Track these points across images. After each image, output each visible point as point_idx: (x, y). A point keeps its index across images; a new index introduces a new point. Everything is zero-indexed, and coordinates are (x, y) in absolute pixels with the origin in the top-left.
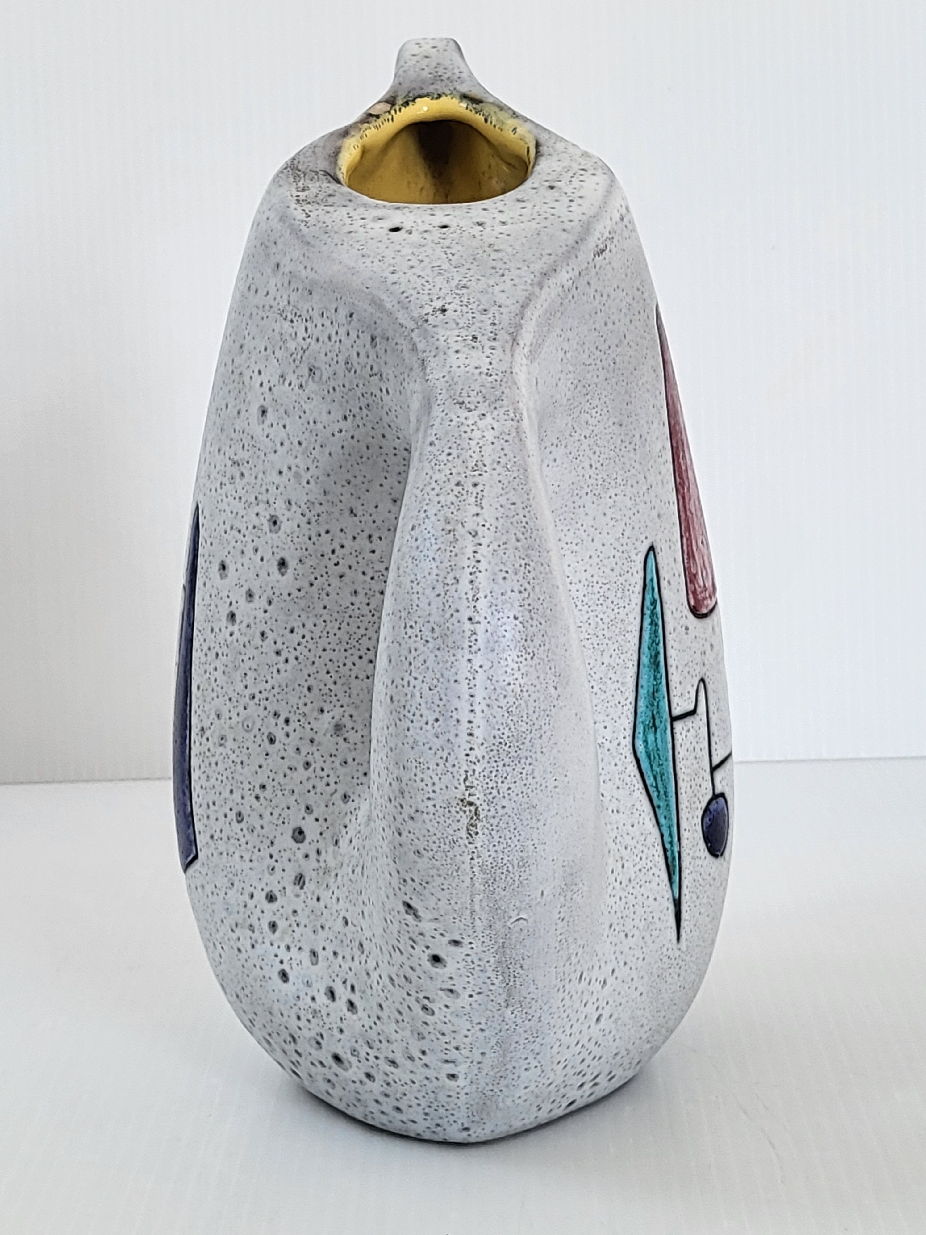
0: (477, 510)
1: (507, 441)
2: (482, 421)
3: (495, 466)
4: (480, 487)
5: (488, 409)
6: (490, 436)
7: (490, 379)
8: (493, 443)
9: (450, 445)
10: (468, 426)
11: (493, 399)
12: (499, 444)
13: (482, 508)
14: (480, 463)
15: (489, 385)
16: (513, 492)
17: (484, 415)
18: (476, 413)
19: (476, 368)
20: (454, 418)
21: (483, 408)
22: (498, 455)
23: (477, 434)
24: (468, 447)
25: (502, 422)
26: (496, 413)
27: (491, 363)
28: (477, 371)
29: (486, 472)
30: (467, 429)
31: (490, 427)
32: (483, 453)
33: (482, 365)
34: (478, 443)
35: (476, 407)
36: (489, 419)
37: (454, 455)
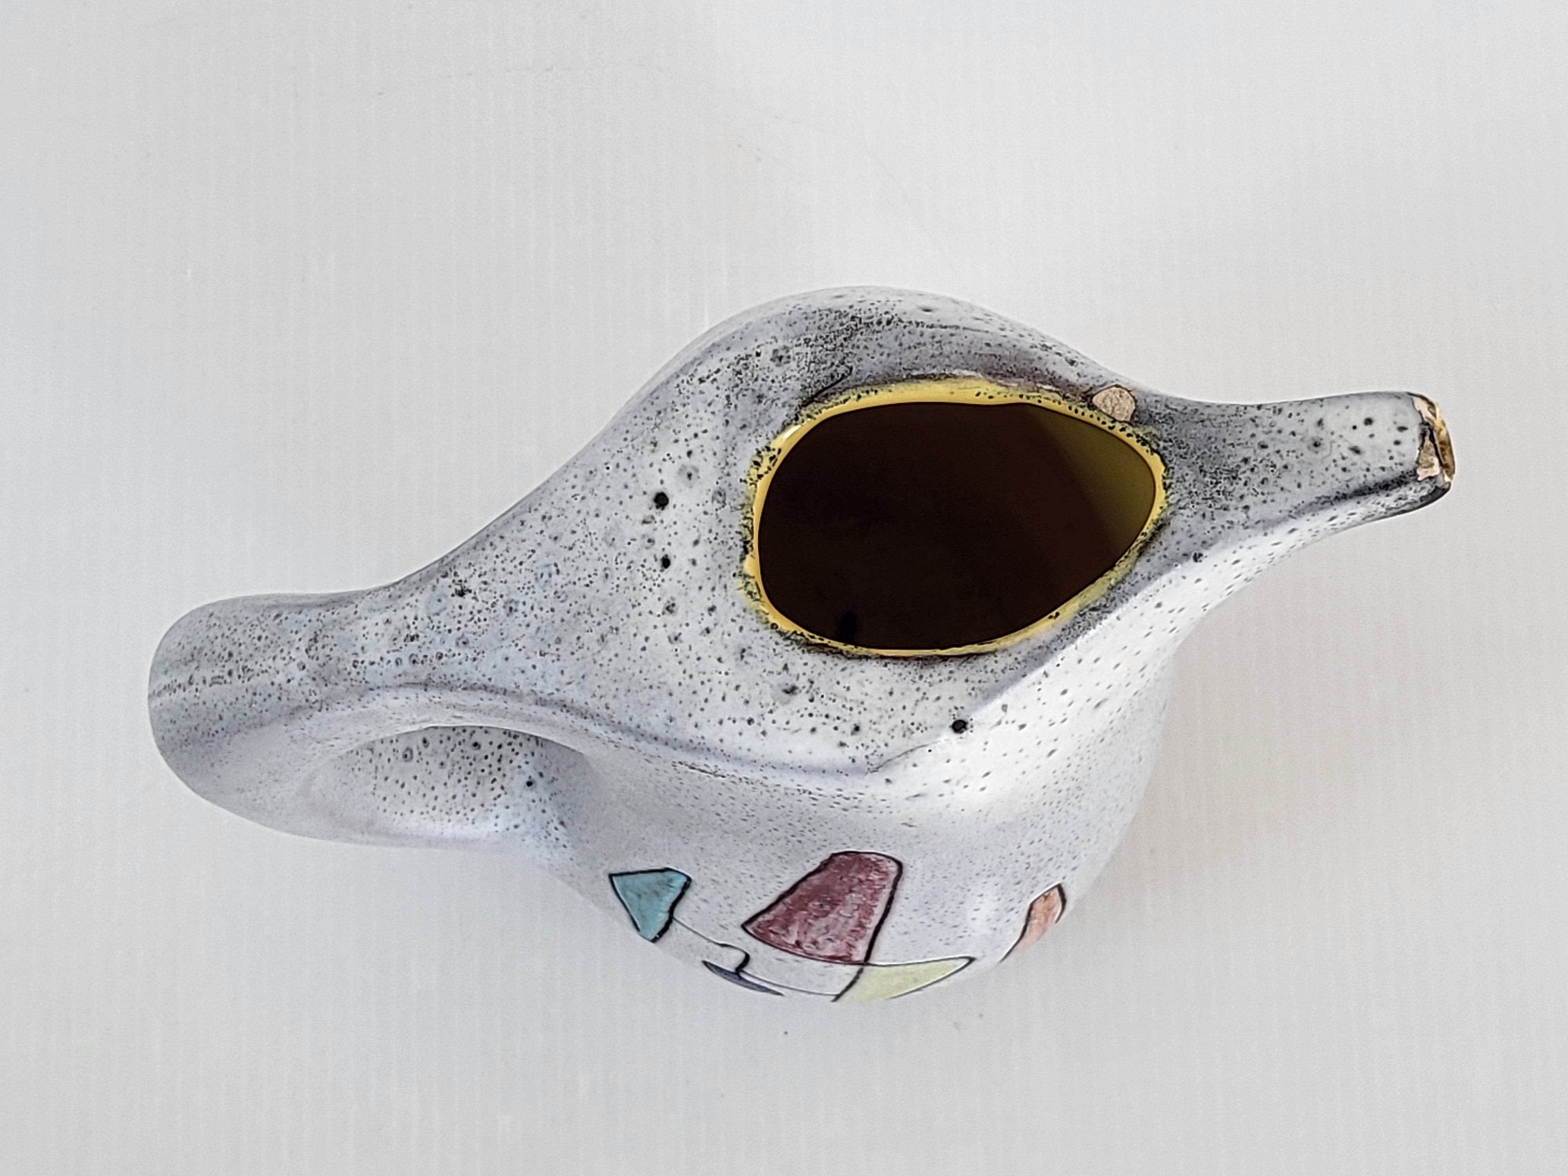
0: (209, 681)
1: (280, 698)
2: (296, 667)
3: (251, 691)
4: (228, 679)
5: (312, 671)
6: (280, 679)
7: (350, 667)
8: (273, 684)
9: (270, 636)
10: (289, 653)
11: (324, 674)
12: (273, 690)
13: (211, 685)
14: (250, 673)
15: (341, 666)
16: (231, 715)
17: (304, 667)
18: (305, 659)
19: (363, 648)
20: (299, 635)
21: (312, 665)
22: (262, 692)
23: (280, 663)
24: (266, 657)
25: (300, 689)
26: (309, 681)
27: (372, 663)
28: (359, 651)
29: (243, 682)
30: (286, 652)
31: (290, 677)
32: (261, 675)
33: (367, 654)
34: (270, 667)
35: (313, 658)
36: (298, 674)
37: (259, 644)
